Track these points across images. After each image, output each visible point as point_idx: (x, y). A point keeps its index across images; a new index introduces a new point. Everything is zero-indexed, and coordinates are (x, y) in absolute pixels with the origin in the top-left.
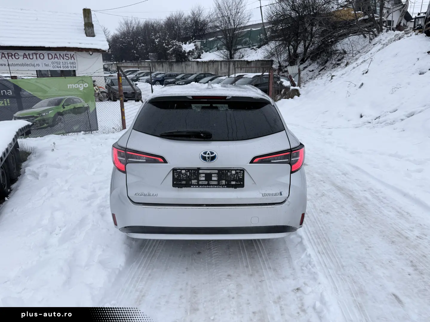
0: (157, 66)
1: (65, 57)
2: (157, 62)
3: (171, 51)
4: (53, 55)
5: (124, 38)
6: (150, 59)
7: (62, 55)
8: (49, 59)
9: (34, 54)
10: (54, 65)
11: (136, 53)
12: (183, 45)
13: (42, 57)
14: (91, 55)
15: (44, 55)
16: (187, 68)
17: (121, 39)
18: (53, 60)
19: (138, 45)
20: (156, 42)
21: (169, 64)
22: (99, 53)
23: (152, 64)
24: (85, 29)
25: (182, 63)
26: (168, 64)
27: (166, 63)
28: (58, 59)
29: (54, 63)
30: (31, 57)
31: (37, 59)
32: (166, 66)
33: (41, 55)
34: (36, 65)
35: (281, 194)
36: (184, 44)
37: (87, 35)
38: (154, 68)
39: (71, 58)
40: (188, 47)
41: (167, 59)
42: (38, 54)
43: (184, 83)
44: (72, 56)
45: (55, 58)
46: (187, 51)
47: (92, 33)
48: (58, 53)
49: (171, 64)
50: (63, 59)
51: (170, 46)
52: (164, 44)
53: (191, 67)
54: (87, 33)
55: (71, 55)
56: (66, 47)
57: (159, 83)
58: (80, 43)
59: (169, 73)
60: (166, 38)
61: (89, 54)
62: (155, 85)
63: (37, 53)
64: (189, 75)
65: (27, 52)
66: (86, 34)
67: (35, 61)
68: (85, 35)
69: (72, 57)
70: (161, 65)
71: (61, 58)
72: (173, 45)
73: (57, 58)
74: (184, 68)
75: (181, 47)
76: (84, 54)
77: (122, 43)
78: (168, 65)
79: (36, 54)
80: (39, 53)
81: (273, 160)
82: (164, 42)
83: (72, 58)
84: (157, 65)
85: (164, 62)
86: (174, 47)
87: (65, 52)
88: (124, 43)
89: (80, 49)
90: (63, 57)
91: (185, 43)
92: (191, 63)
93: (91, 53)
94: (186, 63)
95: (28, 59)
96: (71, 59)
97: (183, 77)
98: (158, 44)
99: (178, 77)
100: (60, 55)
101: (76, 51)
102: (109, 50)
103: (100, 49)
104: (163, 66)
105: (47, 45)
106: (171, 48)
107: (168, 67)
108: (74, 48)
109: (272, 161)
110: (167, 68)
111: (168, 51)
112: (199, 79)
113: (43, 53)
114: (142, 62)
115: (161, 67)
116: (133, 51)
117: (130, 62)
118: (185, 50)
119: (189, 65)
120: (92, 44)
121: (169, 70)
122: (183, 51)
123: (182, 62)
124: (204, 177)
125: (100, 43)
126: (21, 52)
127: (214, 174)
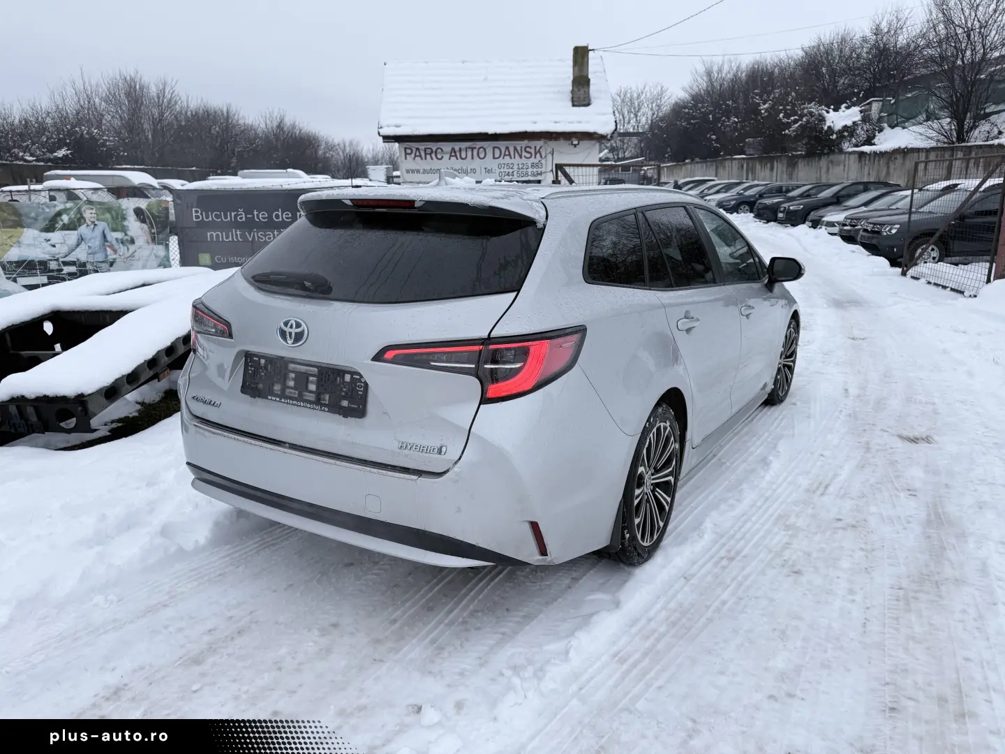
0: (760, 167)
1: (524, 154)
2: (760, 159)
3: (794, 131)
4: (503, 150)
5: (695, 106)
6: (748, 153)
7: (519, 149)
8: (494, 158)
9: (469, 148)
10: (502, 170)
11: (717, 141)
12: (828, 112)
13: (482, 156)
14: (575, 146)
15: (487, 150)
16: (830, 170)
17: (687, 110)
18: (501, 160)
19: (724, 121)
20: (763, 111)
21: (787, 163)
22: (593, 142)
23: (748, 164)
24: (572, 92)
25: (820, 159)
26: (785, 162)
27: (781, 160)
28: (511, 158)
29: (503, 166)
30: (463, 156)
31: (472, 158)
32: (780, 167)
33: (481, 150)
34: (469, 171)
35: (440, 452)
36: (831, 110)
37: (576, 103)
38: (752, 173)
39: (536, 154)
40: (840, 118)
41: (784, 150)
42: (475, 148)
43: (802, 206)
44: (537, 149)
45: (505, 155)
46: (838, 126)
47: (585, 98)
48: (511, 144)
49: (792, 163)
50: (521, 157)
51: (792, 118)
52: (781, 115)
53: (842, 167)
54: (574, 99)
55: (535, 147)
56: (526, 132)
57: (747, 207)
58: (556, 122)
59: (778, 183)
60: (790, 99)
61: (572, 144)
62: (735, 213)
63: (474, 146)
64: (824, 188)
65: (457, 146)
66: (573, 101)
67: (469, 164)
68: (570, 104)
69: (538, 152)
70: (769, 165)
71: (516, 154)
72: (801, 116)
73: (509, 155)
74: (824, 170)
75: (822, 119)
76: (562, 144)
77: (689, 117)
78: (785, 165)
79: (472, 149)
80: (478, 147)
81: (435, 362)
82: (782, 110)
83: (538, 155)
84: (758, 167)
85: (777, 158)
86: (804, 119)
87: (525, 143)
88: (694, 118)
89: (554, 135)
90: (520, 152)
91: (836, 110)
92: (843, 156)
93: (575, 142)
94: (832, 157)
95: (457, 159)
96: (535, 157)
97: (807, 193)
98: (766, 114)
99: (791, 194)
100: (515, 149)
101: (545, 138)
102: (613, 133)
103: (595, 133)
104: (772, 169)
105: (491, 130)
106: (795, 122)
107: (785, 170)
108: (541, 133)
109: (432, 363)
110: (782, 172)
111: (787, 131)
112: (843, 196)
113: (485, 147)
114: (726, 159)
115: (768, 171)
116: (708, 136)
117: (701, 162)
118: (832, 125)
119: (838, 164)
120: (579, 122)
121: (785, 176)
122: (826, 128)
123: (820, 156)
124: (295, 380)
125: (598, 119)
126: (447, 147)
127: (312, 375)
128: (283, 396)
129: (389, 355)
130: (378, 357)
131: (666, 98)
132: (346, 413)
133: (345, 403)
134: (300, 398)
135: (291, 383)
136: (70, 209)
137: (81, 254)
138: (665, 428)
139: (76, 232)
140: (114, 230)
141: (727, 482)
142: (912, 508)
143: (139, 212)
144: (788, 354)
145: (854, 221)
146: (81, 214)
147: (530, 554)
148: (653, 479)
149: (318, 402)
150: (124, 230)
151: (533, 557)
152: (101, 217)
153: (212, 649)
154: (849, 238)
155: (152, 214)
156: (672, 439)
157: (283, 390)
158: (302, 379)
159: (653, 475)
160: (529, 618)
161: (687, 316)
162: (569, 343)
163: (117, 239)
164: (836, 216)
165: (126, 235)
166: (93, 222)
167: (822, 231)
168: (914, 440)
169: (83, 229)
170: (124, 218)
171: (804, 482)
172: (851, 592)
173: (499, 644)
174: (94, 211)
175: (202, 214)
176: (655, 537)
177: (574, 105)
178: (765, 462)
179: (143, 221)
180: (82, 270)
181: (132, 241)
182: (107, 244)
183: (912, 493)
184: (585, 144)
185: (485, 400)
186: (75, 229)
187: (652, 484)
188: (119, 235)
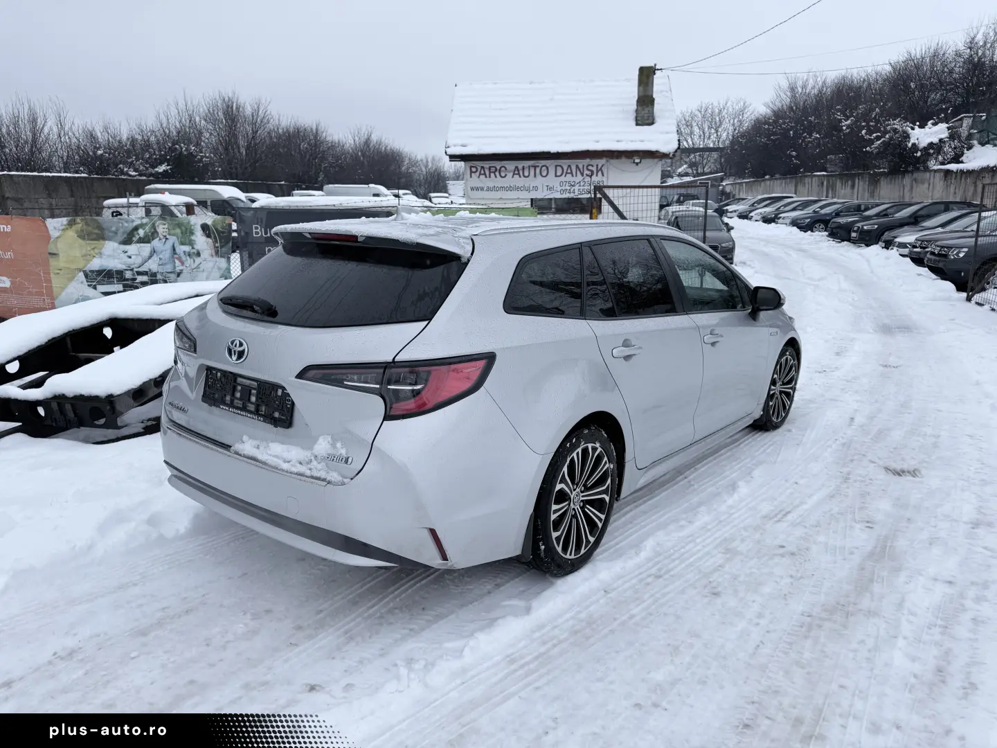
0: (840, 185)
1: (586, 172)
2: (841, 176)
3: (876, 148)
4: (565, 168)
5: (775, 122)
6: (829, 170)
7: (581, 167)
8: (556, 176)
9: (532, 166)
10: (563, 188)
11: (797, 157)
12: (913, 129)
13: (544, 174)
14: (637, 164)
15: (550, 169)
16: (914, 190)
17: (766, 127)
18: (563, 178)
19: (805, 137)
20: (844, 128)
21: (869, 181)
22: (656, 160)
23: (828, 182)
24: (637, 111)
25: (903, 178)
26: (867, 179)
27: (862, 178)
28: (573, 176)
29: (564, 183)
30: (526, 174)
31: (535, 176)
32: (861, 185)
33: (544, 168)
34: (531, 189)
35: (346, 461)
36: (916, 127)
37: (639, 122)
38: (832, 190)
39: (597, 172)
40: (925, 135)
41: (866, 167)
42: (538, 166)
43: (876, 226)
44: (599, 168)
45: (567, 173)
46: (924, 143)
47: (649, 117)
48: (574, 163)
49: (875, 181)
50: (582, 175)
51: (875, 135)
52: (864, 132)
53: (926, 185)
54: (638, 118)
55: (597, 165)
56: (588, 151)
57: (822, 226)
58: (618, 141)
59: (857, 202)
60: (873, 116)
61: (634, 163)
62: (809, 232)
63: (537, 165)
64: (905, 207)
65: (521, 164)
66: (636, 120)
67: (530, 182)
68: (634, 123)
69: (600, 170)
70: (850, 182)
71: (578, 172)
72: (886, 132)
73: (571, 173)
74: (907, 189)
75: (907, 137)
76: (624, 162)
77: (769, 134)
78: (867, 183)
79: (535, 167)
80: (540, 165)
81: (348, 381)
82: (864, 127)
83: (600, 173)
84: (839, 184)
85: (859, 175)
86: (887, 136)
87: (587, 161)
88: (774, 134)
89: (616, 154)
90: (582, 170)
91: (922, 126)
92: (928, 174)
93: (637, 161)
94: (916, 175)
95: (520, 177)
96: (597, 175)
97: (884, 213)
98: (848, 131)
99: (867, 213)
100: (577, 167)
101: (606, 157)
102: (676, 151)
103: (657, 152)
104: (853, 187)
105: (554, 149)
106: (878, 138)
107: (867, 187)
108: (603, 151)
109: (345, 383)
110: (864, 190)
111: (868, 148)
112: (922, 216)
113: (548, 165)
114: (806, 176)
115: (848, 190)
116: (788, 152)
117: (780, 179)
118: (916, 142)
119: (923, 183)
120: (642, 141)
121: (866, 194)
122: (910, 145)
123: (904, 173)
124: (241, 392)
125: (661, 137)
126: (511, 165)
127: (254, 389)
128: (231, 405)
129: (312, 373)
130: (301, 375)
131: (749, 113)
132: (276, 423)
133: (277, 415)
134: (244, 409)
135: (238, 395)
136: (146, 224)
137: (152, 265)
138: (594, 449)
139: (149, 245)
140: (182, 244)
141: (688, 504)
142: (862, 539)
143: (205, 228)
144: (785, 381)
145: (923, 243)
146: (155, 229)
147: (430, 557)
148: (583, 496)
149: (257, 412)
150: (191, 243)
151: (435, 561)
152: (172, 232)
153: (160, 624)
154: (918, 261)
155: (217, 230)
156: (606, 459)
157: (232, 401)
158: (247, 391)
159: (582, 492)
160: (440, 617)
161: (626, 344)
162: (475, 369)
163: (184, 252)
164: (908, 237)
165: (193, 248)
166: (165, 236)
167: (894, 252)
168: (899, 473)
169: (156, 243)
170: (192, 233)
171: (765, 508)
172: (760, 616)
173: (404, 638)
174: (166, 226)
175: (261, 230)
176: (583, 551)
177: (637, 124)
178: (733, 487)
179: (208, 236)
180: (153, 279)
181: (198, 254)
182: (175, 256)
183: (869, 524)
184: (647, 162)
185: (387, 417)
186: (149, 242)
187: (582, 501)
188: (187, 248)
